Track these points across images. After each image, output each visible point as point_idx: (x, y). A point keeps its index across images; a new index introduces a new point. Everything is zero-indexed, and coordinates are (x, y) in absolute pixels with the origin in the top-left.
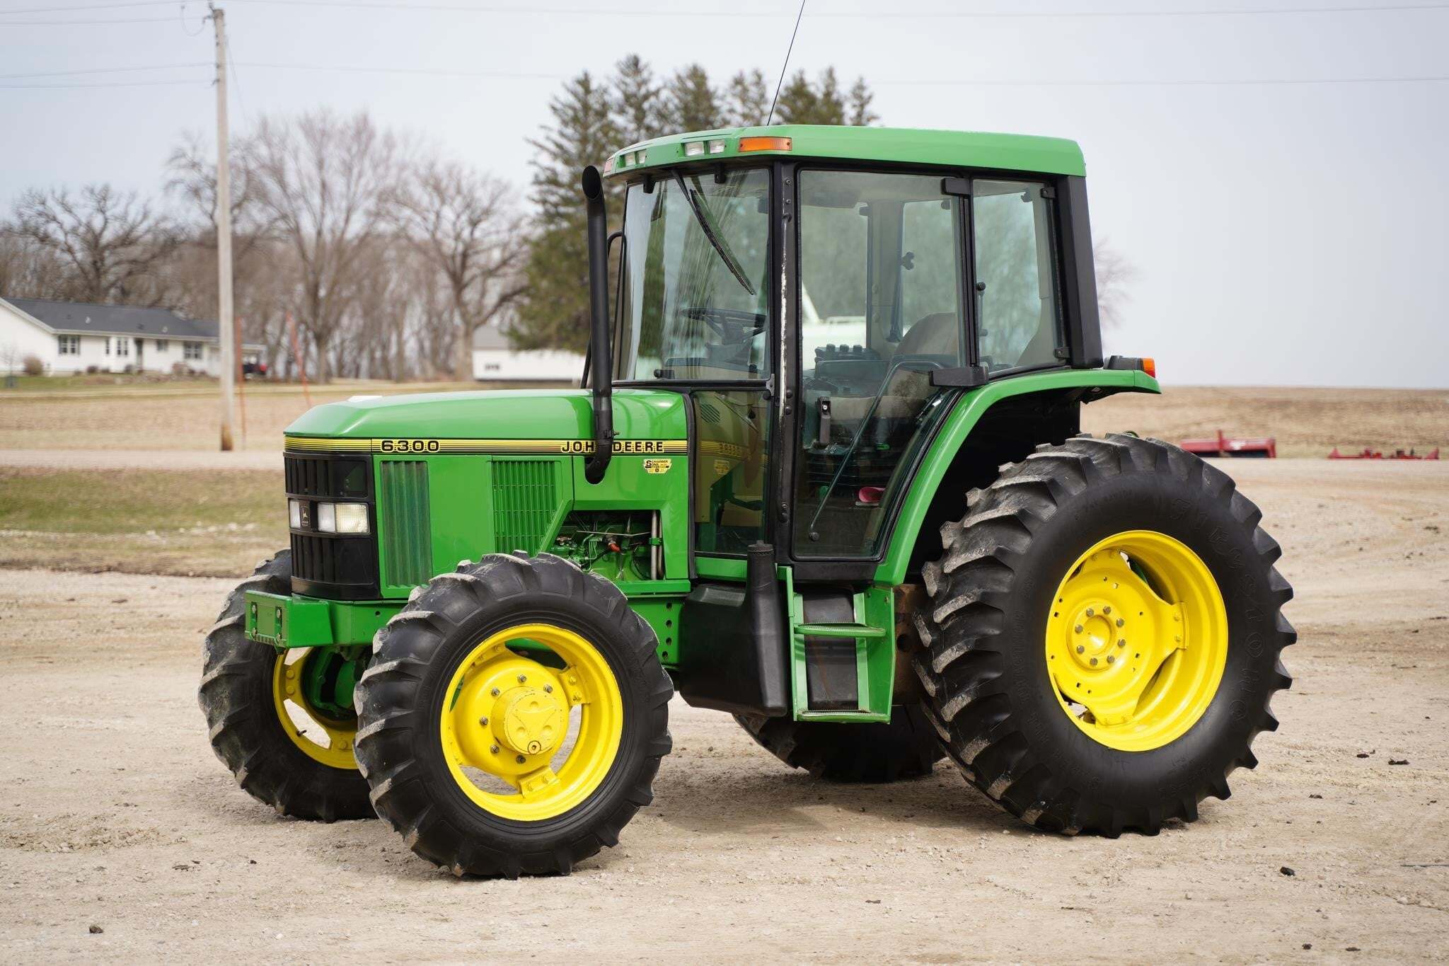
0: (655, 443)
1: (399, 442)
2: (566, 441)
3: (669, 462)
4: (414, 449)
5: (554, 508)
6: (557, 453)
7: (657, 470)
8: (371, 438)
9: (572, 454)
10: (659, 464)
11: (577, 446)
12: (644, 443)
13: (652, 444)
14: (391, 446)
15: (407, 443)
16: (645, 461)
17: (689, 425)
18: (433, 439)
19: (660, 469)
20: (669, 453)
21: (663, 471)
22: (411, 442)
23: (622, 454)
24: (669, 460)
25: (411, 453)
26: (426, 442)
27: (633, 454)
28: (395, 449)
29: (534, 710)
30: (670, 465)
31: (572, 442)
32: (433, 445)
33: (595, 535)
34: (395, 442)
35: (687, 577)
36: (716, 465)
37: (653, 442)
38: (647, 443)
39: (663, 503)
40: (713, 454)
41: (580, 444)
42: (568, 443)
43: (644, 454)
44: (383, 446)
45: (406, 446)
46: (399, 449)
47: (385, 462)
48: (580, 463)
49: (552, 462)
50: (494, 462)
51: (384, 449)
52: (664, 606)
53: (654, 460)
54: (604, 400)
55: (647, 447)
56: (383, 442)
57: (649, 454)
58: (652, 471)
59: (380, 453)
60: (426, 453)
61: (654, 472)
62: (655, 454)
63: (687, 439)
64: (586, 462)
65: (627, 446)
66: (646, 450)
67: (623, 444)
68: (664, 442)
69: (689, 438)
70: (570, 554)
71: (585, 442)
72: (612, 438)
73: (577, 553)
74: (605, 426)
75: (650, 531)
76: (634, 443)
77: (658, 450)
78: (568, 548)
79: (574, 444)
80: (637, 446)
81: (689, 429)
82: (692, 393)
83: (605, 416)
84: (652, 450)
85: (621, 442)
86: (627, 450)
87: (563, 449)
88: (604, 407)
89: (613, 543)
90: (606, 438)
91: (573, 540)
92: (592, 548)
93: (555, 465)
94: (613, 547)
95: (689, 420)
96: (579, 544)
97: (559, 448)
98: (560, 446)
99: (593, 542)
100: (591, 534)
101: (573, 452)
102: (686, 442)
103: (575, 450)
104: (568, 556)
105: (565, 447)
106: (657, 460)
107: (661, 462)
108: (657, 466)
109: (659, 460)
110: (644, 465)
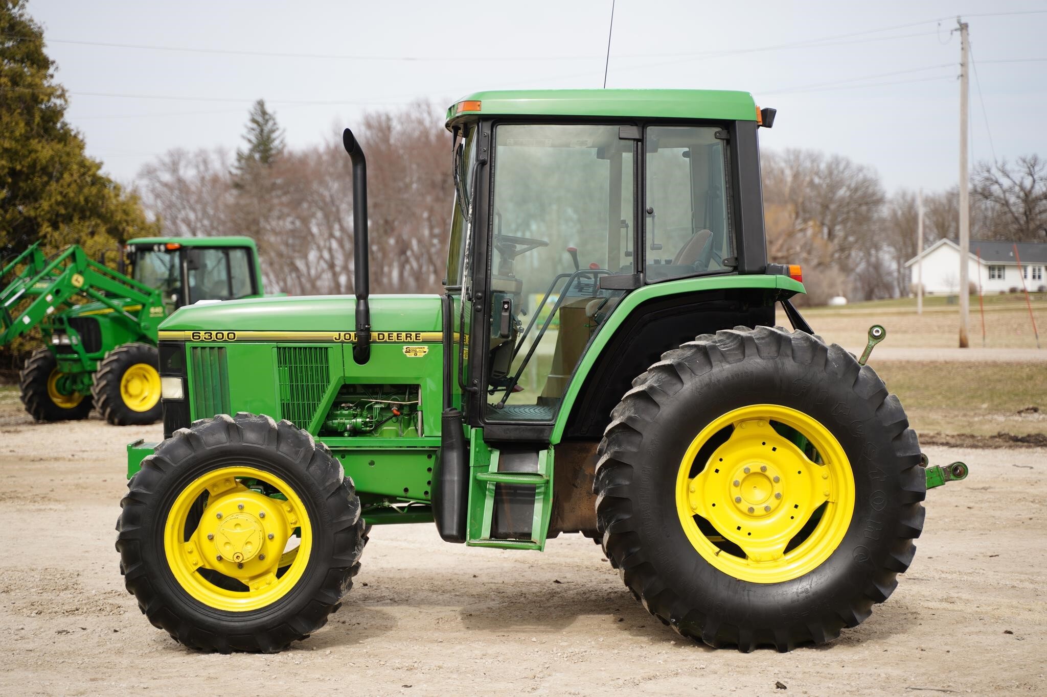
0: (414, 334)
1: (205, 333)
2: (338, 333)
3: (426, 348)
4: (217, 338)
5: (328, 382)
6: (332, 341)
7: (416, 354)
8: (185, 331)
9: (342, 342)
10: (418, 350)
11: (347, 336)
12: (404, 334)
13: (411, 335)
14: (199, 336)
15: (211, 334)
16: (405, 347)
17: (444, 320)
18: (231, 331)
19: (418, 354)
20: (425, 342)
21: (421, 355)
22: (214, 333)
23: (386, 342)
24: (426, 347)
25: (214, 341)
26: (225, 333)
27: (395, 342)
28: (202, 338)
29: (238, 530)
30: (427, 351)
31: (342, 334)
32: (231, 336)
33: (377, 403)
34: (202, 333)
35: (440, 435)
37: (412, 333)
38: (406, 334)
39: (422, 379)
41: (350, 335)
42: (340, 334)
43: (404, 342)
44: (193, 336)
45: (210, 336)
46: (205, 338)
47: (195, 348)
48: (349, 349)
49: (326, 348)
50: (279, 348)
51: (194, 338)
52: (425, 457)
53: (412, 347)
54: (362, 301)
55: (407, 337)
56: (193, 333)
57: (409, 343)
58: (411, 355)
59: (190, 341)
60: (225, 341)
61: (413, 356)
62: (414, 342)
63: (442, 331)
64: (354, 348)
65: (389, 337)
66: (406, 339)
67: (386, 334)
68: (421, 333)
69: (444, 331)
70: (355, 416)
71: (353, 334)
72: (368, 331)
73: (361, 416)
74: (362, 321)
75: (418, 400)
76: (395, 334)
77: (416, 339)
78: (351, 411)
79: (345, 335)
80: (398, 337)
81: (444, 323)
82: (449, 296)
83: (363, 314)
84: (411, 339)
85: (384, 333)
86: (389, 339)
87: (336, 339)
88: (362, 307)
89: (394, 409)
90: (362, 330)
91: (357, 406)
92: (376, 413)
93: (330, 350)
94: (395, 412)
95: (444, 317)
96: (362, 409)
97: (333, 338)
98: (333, 336)
99: (377, 408)
100: (373, 401)
101: (344, 341)
102: (442, 333)
103: (345, 339)
104: (352, 418)
105: (337, 337)
106: (415, 347)
107: (420, 348)
108: (416, 351)
109: (417, 347)
110: (404, 350)
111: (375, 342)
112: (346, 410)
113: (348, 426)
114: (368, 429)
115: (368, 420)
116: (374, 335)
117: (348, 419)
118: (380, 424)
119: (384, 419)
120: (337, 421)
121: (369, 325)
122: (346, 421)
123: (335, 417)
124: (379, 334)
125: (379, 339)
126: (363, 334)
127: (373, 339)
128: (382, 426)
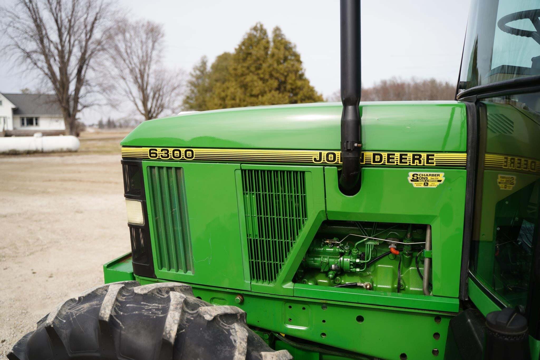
0: (424, 155)
1: (162, 150)
2: (319, 152)
3: (442, 176)
4: (174, 156)
5: (305, 215)
6: (311, 164)
7: (426, 184)
8: (143, 147)
9: (324, 165)
10: (429, 178)
11: (331, 157)
12: (410, 155)
13: (420, 156)
14: (156, 154)
15: (168, 151)
16: (411, 174)
17: (470, 136)
18: (189, 148)
19: (430, 183)
20: (441, 166)
21: (433, 185)
22: (171, 150)
23: (384, 166)
24: (442, 174)
25: (171, 160)
26: (183, 150)
27: (397, 166)
28: (159, 156)
30: (443, 179)
31: (324, 153)
32: (189, 154)
33: (369, 240)
34: (159, 150)
35: (458, 296)
36: (499, 180)
37: (422, 154)
38: (414, 156)
39: (433, 217)
40: (497, 168)
41: (334, 155)
42: (321, 154)
43: (410, 166)
44: (150, 153)
46: (162, 156)
47: (152, 168)
48: (332, 173)
49: (303, 173)
50: (243, 171)
51: (151, 156)
52: (432, 321)
54: (350, 108)
55: (414, 159)
56: (150, 150)
57: (417, 167)
58: (420, 184)
59: (147, 159)
60: (183, 160)
61: (422, 186)
62: (424, 167)
63: (466, 152)
64: (339, 173)
65: (389, 158)
66: (413, 162)
67: (385, 155)
68: (435, 154)
69: (470, 151)
70: (342, 254)
71: (338, 154)
72: (359, 151)
73: (350, 253)
74: (350, 138)
75: (425, 241)
76: (397, 155)
77: (428, 162)
78: (337, 249)
79: (327, 155)
80: (401, 158)
81: (470, 140)
82: (478, 102)
83: (351, 126)
84: (420, 163)
85: (382, 153)
86: (388, 162)
87: (315, 159)
88: (350, 117)
89: (392, 247)
90: (349, 150)
91: (344, 243)
92: (369, 251)
93: (307, 175)
94: (393, 250)
95: (471, 132)
96: (352, 246)
97: (312, 159)
98: (312, 157)
99: (370, 245)
100: (365, 238)
101: (326, 163)
102: (465, 154)
103: (328, 160)
104: (339, 257)
105: (317, 158)
106: (426, 173)
107: (433, 175)
108: (426, 179)
109: (428, 173)
110: (410, 178)
111: (368, 165)
112: (331, 248)
113: (333, 266)
114: (358, 270)
115: (358, 261)
116: (369, 155)
117: (333, 258)
118: (374, 261)
119: (379, 255)
120: (320, 259)
121: (359, 141)
122: (330, 260)
123: (318, 254)
124: (374, 155)
125: (374, 161)
126: (350, 155)
127: (366, 162)
128: (377, 263)
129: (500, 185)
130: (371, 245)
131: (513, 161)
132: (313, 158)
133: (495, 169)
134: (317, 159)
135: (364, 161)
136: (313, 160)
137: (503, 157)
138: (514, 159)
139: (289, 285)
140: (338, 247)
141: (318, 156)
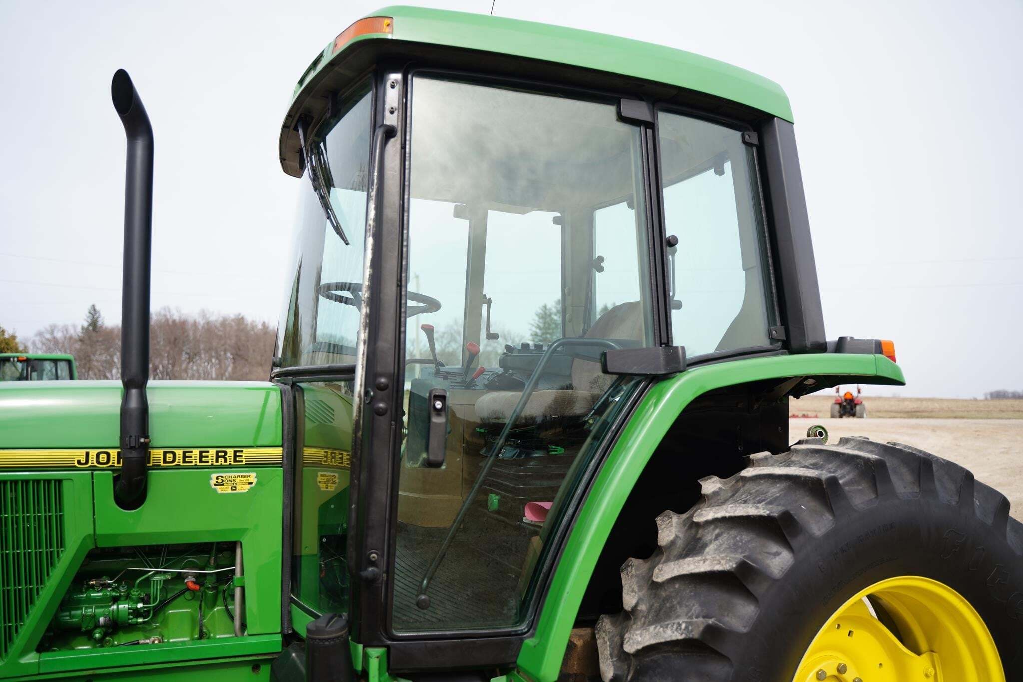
0: (230, 452)
2: (84, 451)
3: (253, 476)
5: (61, 543)
6: (73, 468)
7: (234, 488)
9: (93, 469)
10: (237, 480)
11: (103, 458)
12: (213, 452)
13: (226, 453)
16: (214, 476)
17: (286, 427)
19: (238, 487)
20: (252, 465)
21: (242, 488)
23: (178, 467)
24: (253, 475)
27: (196, 467)
30: (254, 481)
31: (93, 453)
33: (157, 573)
35: (279, 630)
37: (228, 450)
38: (217, 452)
39: (244, 531)
40: (317, 464)
41: (108, 454)
42: (88, 454)
43: (212, 466)
49: (59, 482)
52: (248, 670)
53: (227, 474)
54: (134, 392)
55: (218, 457)
57: (221, 467)
58: (226, 489)
61: (229, 491)
62: (230, 466)
63: (282, 446)
64: (116, 479)
65: (185, 457)
66: (217, 461)
67: (179, 453)
68: (245, 450)
69: (286, 445)
70: (115, 600)
71: (114, 453)
72: (145, 448)
73: (128, 597)
74: (134, 430)
75: (234, 565)
76: (196, 452)
77: (235, 461)
78: (109, 592)
79: (98, 455)
80: (201, 456)
81: (286, 432)
82: (294, 385)
83: (135, 415)
84: (226, 461)
85: (176, 451)
86: (184, 461)
87: (79, 462)
88: (134, 403)
89: (190, 579)
90: (132, 448)
91: (119, 581)
92: (156, 590)
93: (65, 484)
94: (191, 585)
95: (286, 422)
96: (131, 586)
97: (74, 461)
98: (74, 458)
99: (157, 581)
100: (150, 571)
101: (95, 466)
102: (281, 449)
103: (99, 462)
104: (111, 604)
105: (82, 459)
106: (233, 474)
107: (242, 476)
108: (234, 482)
109: (236, 474)
110: (213, 481)
111: (157, 467)
112: (98, 592)
113: (102, 619)
114: (140, 620)
115: (140, 605)
116: (157, 454)
117: (102, 607)
118: (164, 604)
119: (170, 595)
120: (79, 612)
121: (147, 437)
122: (97, 610)
123: (77, 604)
124: (165, 453)
125: (165, 461)
126: (134, 454)
127: (153, 462)
128: (166, 609)
129: (321, 485)
130: (159, 581)
131: (333, 455)
132: (76, 460)
133: (316, 465)
134: (82, 462)
135: (152, 461)
136: (76, 462)
137: (323, 451)
138: (334, 453)
139: (32, 658)
140: (110, 589)
141: (85, 457)
